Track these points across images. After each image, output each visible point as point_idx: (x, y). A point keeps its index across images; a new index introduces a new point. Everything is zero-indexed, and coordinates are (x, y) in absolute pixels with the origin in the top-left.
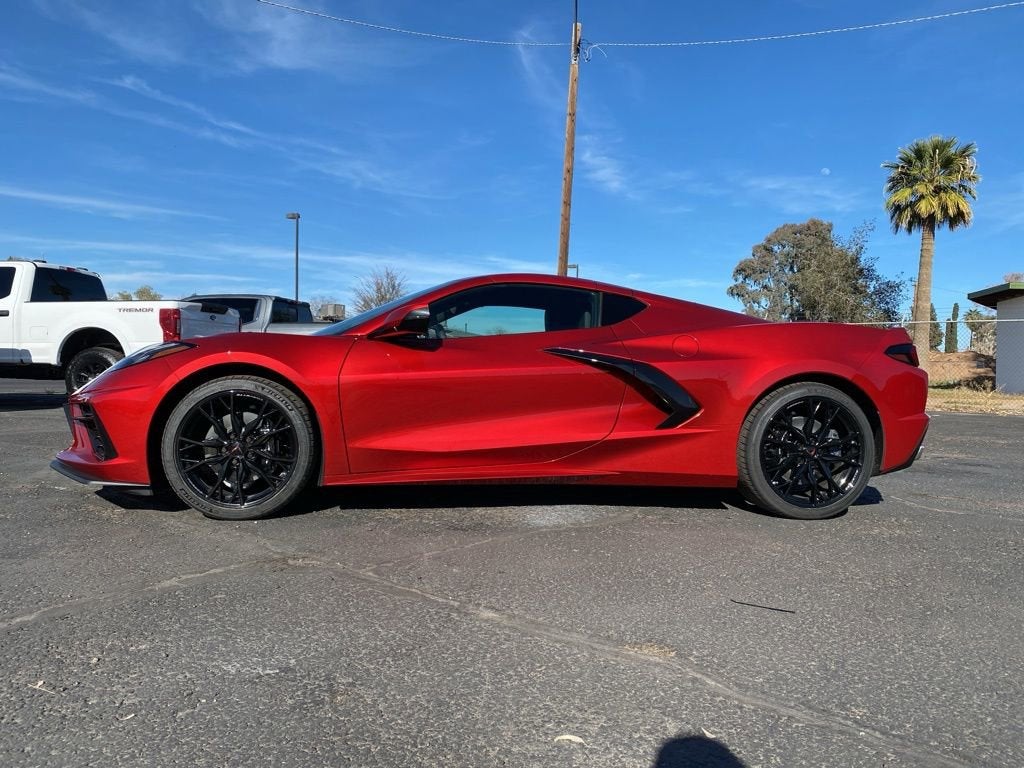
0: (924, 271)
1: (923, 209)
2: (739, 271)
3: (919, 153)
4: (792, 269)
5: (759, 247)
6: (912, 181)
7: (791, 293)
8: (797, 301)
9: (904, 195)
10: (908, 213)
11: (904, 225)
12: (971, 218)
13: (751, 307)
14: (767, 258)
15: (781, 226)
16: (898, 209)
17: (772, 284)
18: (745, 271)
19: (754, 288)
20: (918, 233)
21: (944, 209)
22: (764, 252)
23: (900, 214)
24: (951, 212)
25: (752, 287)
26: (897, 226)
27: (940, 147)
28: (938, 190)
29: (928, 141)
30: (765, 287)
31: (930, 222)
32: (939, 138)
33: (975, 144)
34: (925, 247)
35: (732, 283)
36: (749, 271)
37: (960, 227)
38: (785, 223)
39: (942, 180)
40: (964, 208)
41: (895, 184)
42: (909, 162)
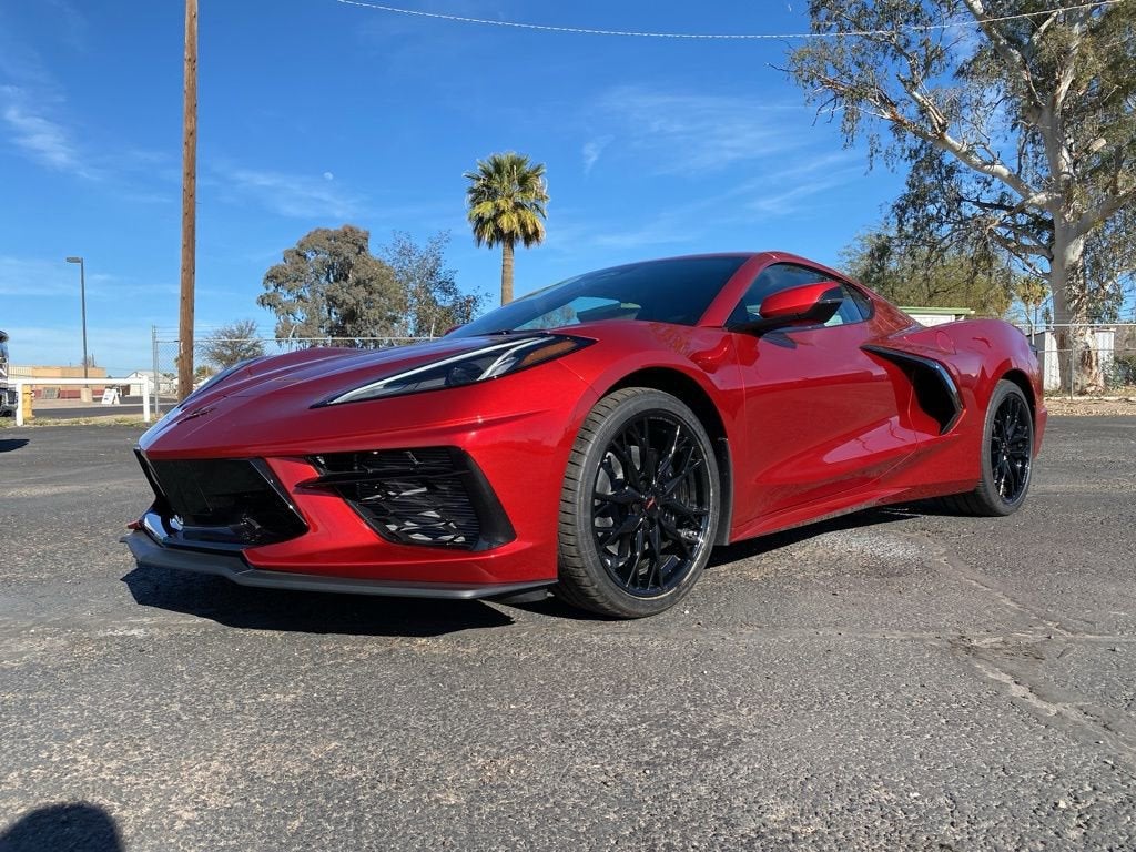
0: (506, 287)
1: (505, 225)
2: (270, 278)
3: (498, 167)
4: (328, 278)
5: (291, 251)
6: (493, 195)
7: (328, 305)
8: (335, 313)
9: (486, 209)
10: (490, 228)
11: (486, 237)
12: (543, 236)
13: (287, 320)
14: (301, 265)
15: (313, 230)
16: (481, 222)
17: (307, 295)
18: (276, 278)
19: (289, 298)
20: (499, 247)
21: (523, 226)
22: (297, 258)
23: (483, 227)
24: (530, 229)
25: (285, 296)
26: (479, 239)
27: (517, 163)
28: (518, 206)
29: (505, 156)
30: (300, 297)
31: (508, 238)
32: (514, 154)
33: (545, 165)
34: (506, 262)
35: (263, 291)
36: (281, 279)
37: (534, 245)
38: (316, 227)
39: (519, 198)
40: (540, 226)
41: (478, 196)
42: (489, 175)
